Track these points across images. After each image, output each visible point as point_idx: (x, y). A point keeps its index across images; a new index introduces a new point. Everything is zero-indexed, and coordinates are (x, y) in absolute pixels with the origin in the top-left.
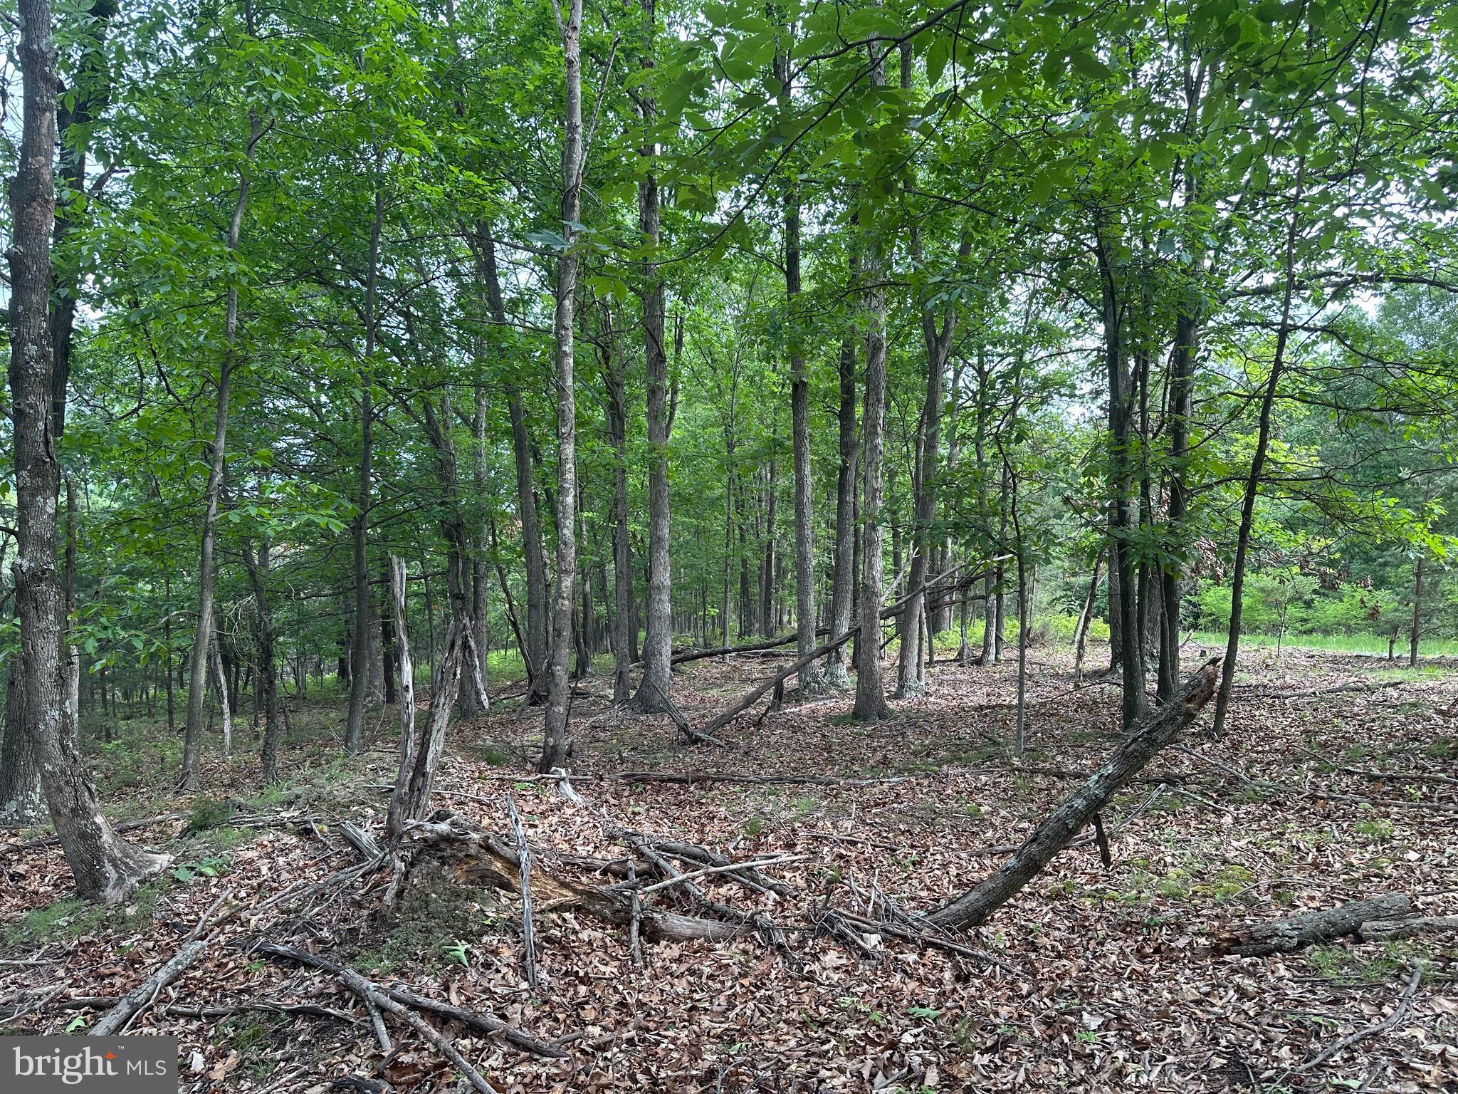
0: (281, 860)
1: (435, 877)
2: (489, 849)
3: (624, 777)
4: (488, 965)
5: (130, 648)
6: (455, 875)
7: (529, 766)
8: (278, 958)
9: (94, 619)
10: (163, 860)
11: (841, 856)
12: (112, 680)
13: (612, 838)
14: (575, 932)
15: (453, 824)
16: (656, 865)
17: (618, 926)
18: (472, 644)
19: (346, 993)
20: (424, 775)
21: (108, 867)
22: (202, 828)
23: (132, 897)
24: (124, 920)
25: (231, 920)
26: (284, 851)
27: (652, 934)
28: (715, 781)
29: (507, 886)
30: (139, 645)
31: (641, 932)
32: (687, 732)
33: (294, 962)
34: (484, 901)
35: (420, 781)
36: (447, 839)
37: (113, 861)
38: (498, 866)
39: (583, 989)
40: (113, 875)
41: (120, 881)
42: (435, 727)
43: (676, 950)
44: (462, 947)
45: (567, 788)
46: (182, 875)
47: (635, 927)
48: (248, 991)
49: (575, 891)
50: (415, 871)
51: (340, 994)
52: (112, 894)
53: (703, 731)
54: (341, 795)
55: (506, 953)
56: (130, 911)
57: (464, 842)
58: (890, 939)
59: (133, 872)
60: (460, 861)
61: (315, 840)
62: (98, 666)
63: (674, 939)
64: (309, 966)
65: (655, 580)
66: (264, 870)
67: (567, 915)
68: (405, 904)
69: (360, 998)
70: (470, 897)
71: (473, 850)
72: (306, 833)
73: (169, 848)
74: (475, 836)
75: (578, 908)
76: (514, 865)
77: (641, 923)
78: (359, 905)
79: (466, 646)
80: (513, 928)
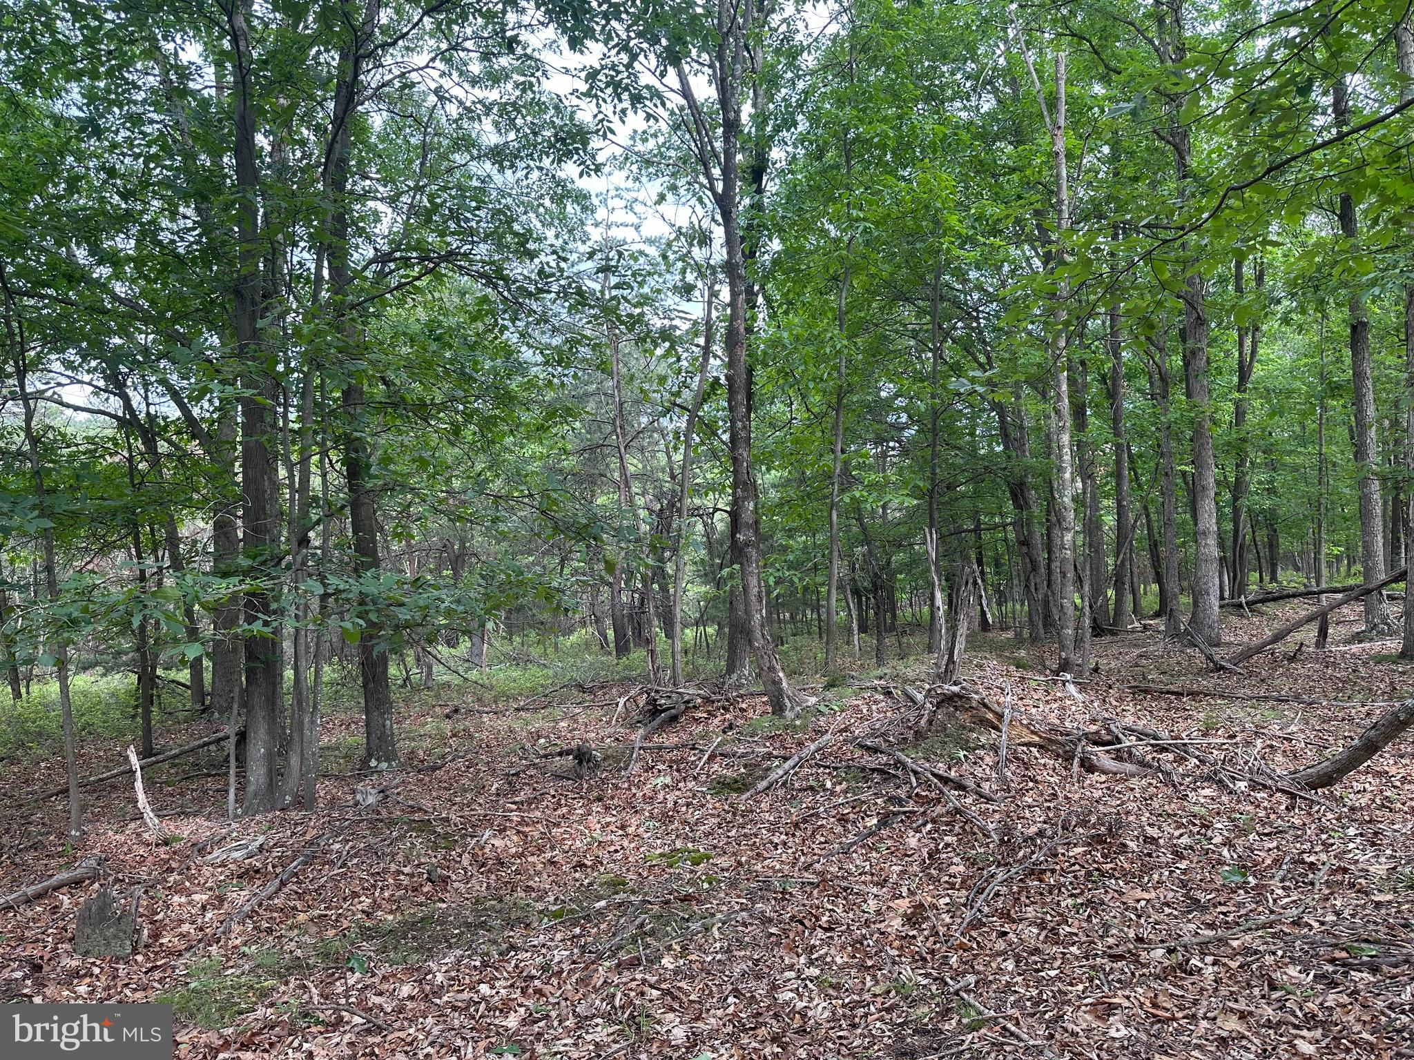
0: (874, 707)
1: (950, 716)
2: (985, 705)
3: (1129, 688)
4: (975, 763)
5: (792, 583)
6: (963, 717)
7: (1048, 672)
8: (868, 748)
9: (772, 564)
10: (813, 700)
11: (1271, 747)
12: (783, 605)
13: (1094, 721)
14: (1036, 758)
15: (963, 688)
16: (1117, 737)
17: (1067, 760)
18: (979, 581)
19: (899, 764)
20: (954, 662)
21: (786, 700)
22: (833, 686)
23: (798, 716)
24: (795, 726)
25: (845, 730)
26: (875, 702)
27: (1089, 767)
28: (1206, 695)
29: (997, 728)
30: (796, 580)
31: (1082, 765)
32: (1212, 661)
33: (875, 750)
34: (980, 733)
35: (951, 666)
36: (958, 696)
37: (788, 697)
38: (990, 716)
39: (1031, 784)
40: (789, 705)
41: (792, 708)
42: (959, 633)
43: (1104, 778)
44: (962, 754)
45: (1071, 688)
46: (822, 708)
47: (1076, 760)
48: (852, 760)
49: (1040, 737)
50: (939, 711)
51: (895, 764)
52: (789, 714)
53: (1229, 661)
54: (911, 675)
55: (988, 760)
56: (798, 723)
57: (968, 699)
58: (1254, 786)
59: (799, 705)
60: (967, 710)
61: (893, 698)
62: (775, 593)
63: (1104, 772)
64: (882, 752)
65: (1201, 526)
66: (865, 711)
67: (1032, 749)
68: (933, 728)
69: (905, 767)
70: (972, 730)
71: (974, 704)
72: (888, 694)
73: (816, 695)
74: (976, 697)
75: (1041, 747)
76: (1000, 716)
77: (1082, 760)
78: (910, 728)
79: (975, 583)
80: (995, 748)
